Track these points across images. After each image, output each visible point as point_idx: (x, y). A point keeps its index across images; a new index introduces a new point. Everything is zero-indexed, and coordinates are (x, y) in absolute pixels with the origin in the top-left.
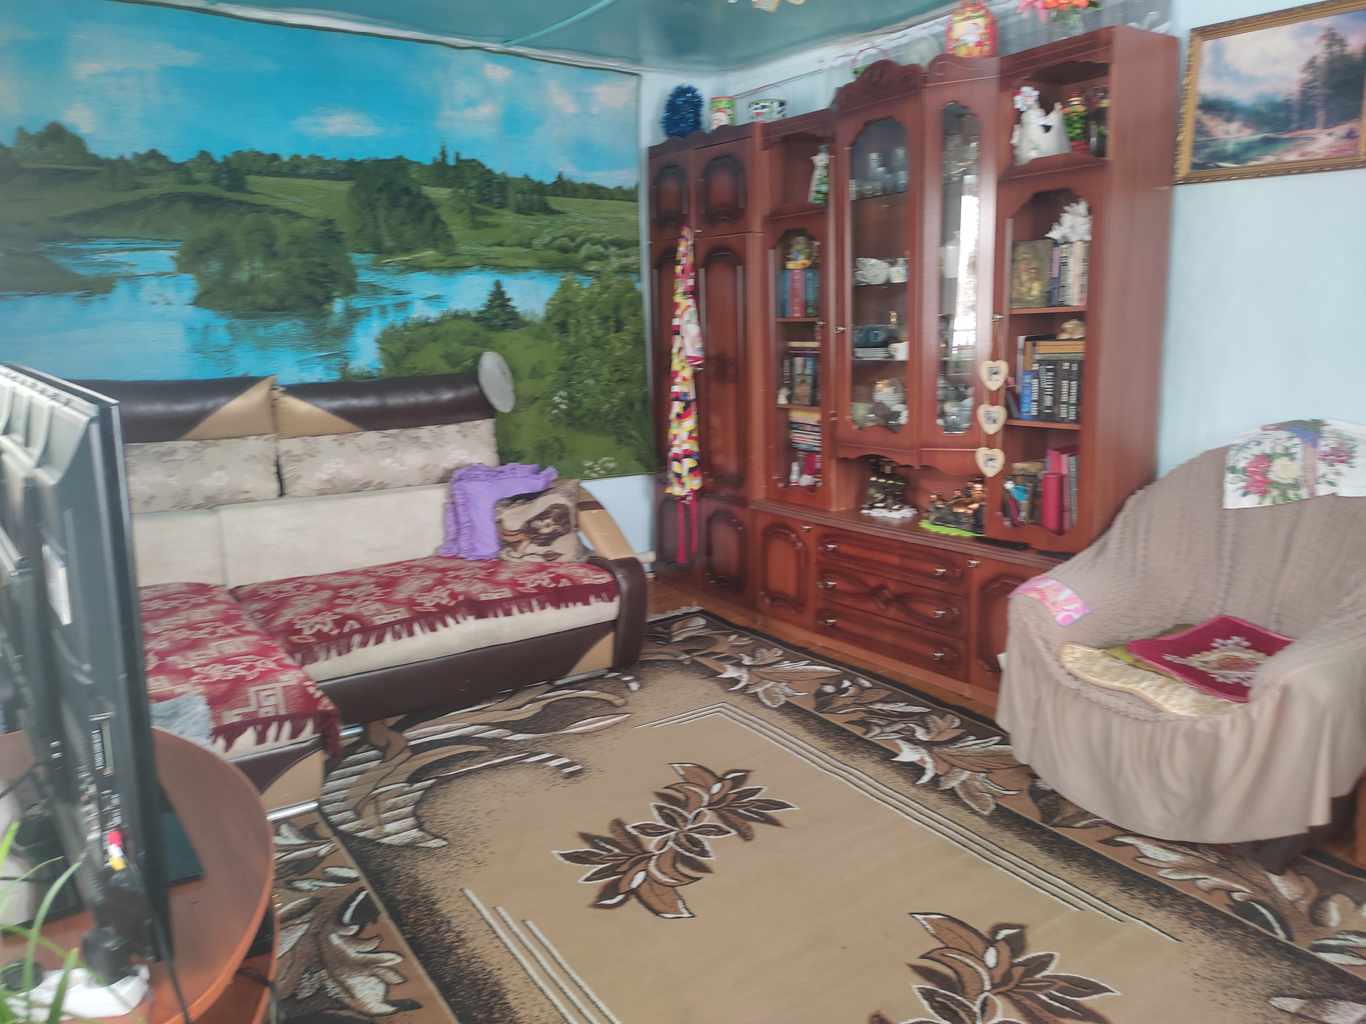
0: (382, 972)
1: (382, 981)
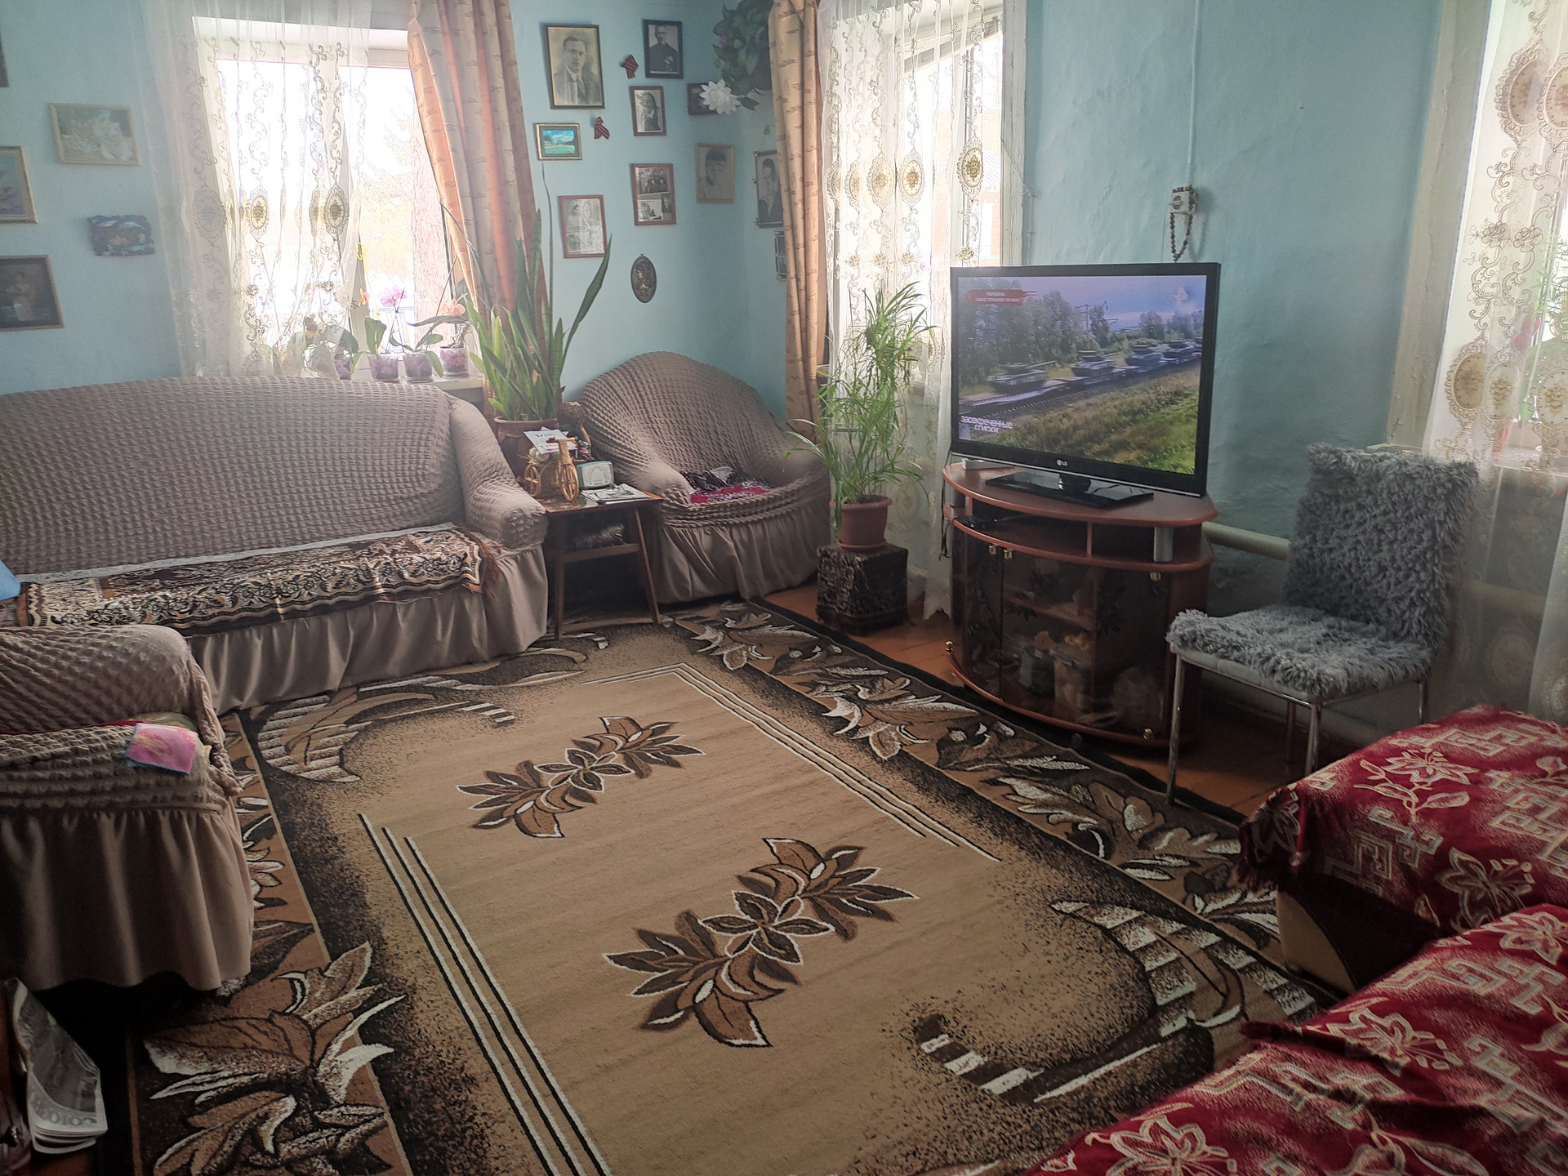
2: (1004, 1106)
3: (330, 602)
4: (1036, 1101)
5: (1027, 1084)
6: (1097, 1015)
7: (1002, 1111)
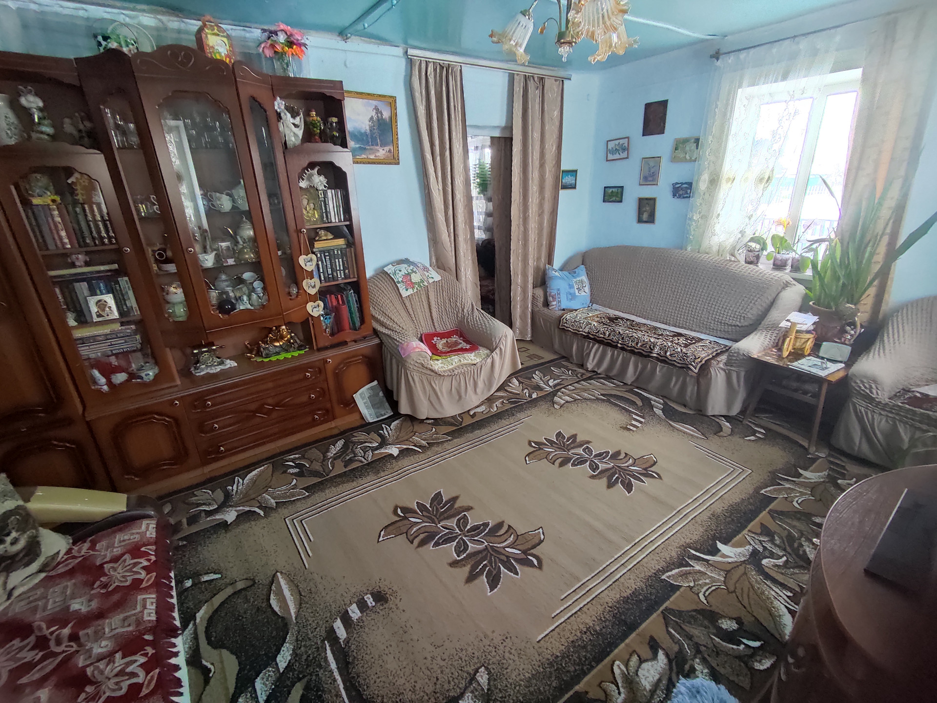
0: (632, 670)
1: (639, 667)
2: (326, 628)
3: (636, 350)
4: (326, 642)
5: (337, 639)
6: (378, 681)
7: (324, 627)
